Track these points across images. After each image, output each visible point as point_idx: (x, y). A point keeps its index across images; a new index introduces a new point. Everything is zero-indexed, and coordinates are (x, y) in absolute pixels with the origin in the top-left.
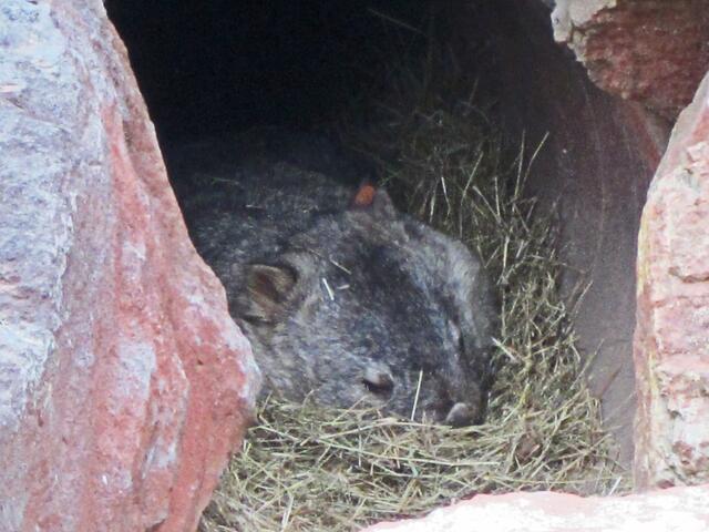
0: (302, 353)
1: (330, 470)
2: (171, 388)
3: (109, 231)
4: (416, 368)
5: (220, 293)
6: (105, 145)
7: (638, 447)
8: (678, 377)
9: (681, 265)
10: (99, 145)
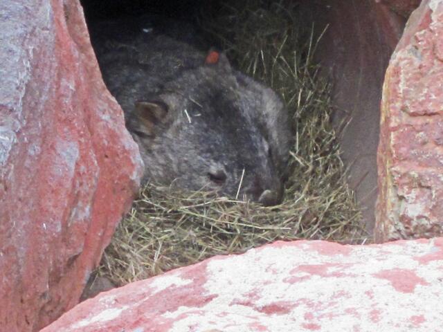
0: (171, 156)
1: (185, 228)
2: (88, 171)
3: (52, 71)
4: (241, 167)
5: (120, 114)
6: (52, 19)
7: (377, 218)
8: (405, 175)
9: (409, 105)
10: (48, 19)
